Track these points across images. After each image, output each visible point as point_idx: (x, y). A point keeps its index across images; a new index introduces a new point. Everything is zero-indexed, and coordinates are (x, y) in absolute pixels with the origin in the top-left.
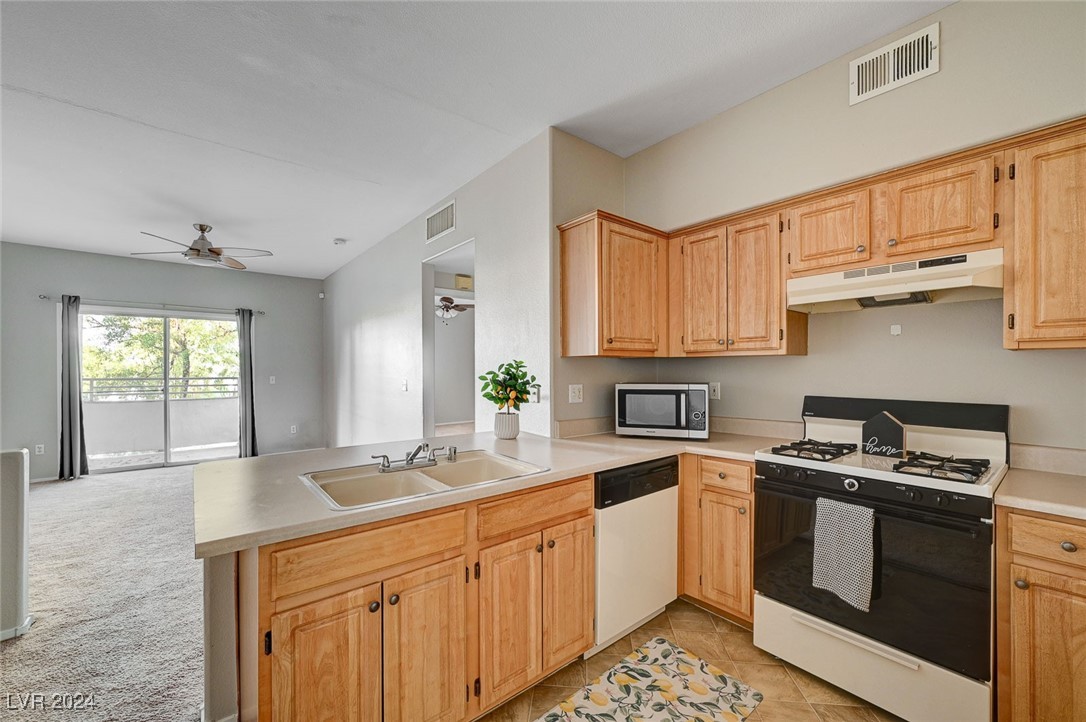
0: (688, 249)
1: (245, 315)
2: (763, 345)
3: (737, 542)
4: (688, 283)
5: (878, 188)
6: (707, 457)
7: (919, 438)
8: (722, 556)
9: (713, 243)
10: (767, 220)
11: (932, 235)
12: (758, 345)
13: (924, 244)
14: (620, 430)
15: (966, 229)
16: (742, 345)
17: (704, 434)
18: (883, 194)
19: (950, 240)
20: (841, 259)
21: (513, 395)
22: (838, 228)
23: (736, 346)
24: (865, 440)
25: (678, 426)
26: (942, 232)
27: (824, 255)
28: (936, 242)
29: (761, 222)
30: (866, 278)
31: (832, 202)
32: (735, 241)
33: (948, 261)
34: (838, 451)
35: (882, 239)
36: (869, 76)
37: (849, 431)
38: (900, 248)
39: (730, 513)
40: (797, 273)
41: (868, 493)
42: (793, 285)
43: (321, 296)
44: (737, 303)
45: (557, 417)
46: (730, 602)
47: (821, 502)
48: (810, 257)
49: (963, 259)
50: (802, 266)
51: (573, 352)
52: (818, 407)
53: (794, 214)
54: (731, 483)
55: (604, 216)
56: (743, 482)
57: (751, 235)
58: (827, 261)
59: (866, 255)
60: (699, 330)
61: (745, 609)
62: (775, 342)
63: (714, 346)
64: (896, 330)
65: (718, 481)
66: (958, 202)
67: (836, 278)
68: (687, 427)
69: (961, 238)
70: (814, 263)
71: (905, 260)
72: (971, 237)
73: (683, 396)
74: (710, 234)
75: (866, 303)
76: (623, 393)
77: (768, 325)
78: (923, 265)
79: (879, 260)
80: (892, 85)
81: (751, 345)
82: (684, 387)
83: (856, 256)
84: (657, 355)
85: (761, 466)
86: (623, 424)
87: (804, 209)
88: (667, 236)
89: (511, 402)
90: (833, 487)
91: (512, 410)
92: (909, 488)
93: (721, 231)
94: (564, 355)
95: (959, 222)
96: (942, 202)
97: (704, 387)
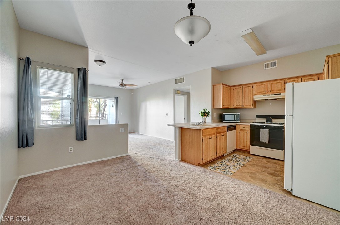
0: (235, 89)
1: (117, 98)
2: (250, 106)
3: (247, 138)
4: (235, 95)
5: (268, 83)
6: (241, 125)
7: (274, 121)
8: (244, 141)
9: (240, 89)
10: (250, 86)
11: (276, 90)
12: (249, 106)
13: (275, 92)
14: (223, 121)
15: (281, 90)
16: (246, 106)
17: (239, 122)
18: (269, 84)
19: (279, 91)
20: (263, 93)
21: (206, 115)
22: (262, 88)
23: (244, 106)
24: (266, 121)
25: (235, 120)
26: (278, 90)
27: (260, 92)
28: (277, 92)
29: (249, 86)
30: (267, 96)
31: (261, 84)
32: (244, 89)
33: (278, 94)
35: (269, 90)
36: (267, 66)
37: (264, 120)
38: (272, 92)
39: (245, 133)
40: (255, 95)
41: (268, 127)
42: (255, 97)
43: (132, 94)
44: (245, 99)
45: (213, 119)
46: (245, 148)
47: (261, 129)
48: (257, 92)
49: (280, 94)
50: (256, 94)
51: (215, 107)
52: (258, 117)
53: (255, 85)
54: (246, 129)
55: (223, 84)
56: (248, 128)
57: (247, 88)
58: (260, 93)
59: (266, 93)
60: (238, 103)
61: (248, 148)
62: (252, 106)
63: (240, 107)
64: (271, 104)
65: (243, 129)
66: (280, 86)
67: (262, 96)
68: (236, 121)
69: (280, 91)
70: (258, 93)
71: (272, 94)
72: (281, 91)
73: (236, 115)
74: (239, 87)
75: (266, 100)
76: (224, 115)
77: (250, 103)
78: (275, 95)
79: (268, 94)
80: (270, 68)
81: (247, 106)
82: (236, 114)
83: (265, 93)
84: (229, 108)
85: (251, 125)
86: (224, 120)
87: (256, 84)
88: (231, 87)
89: (206, 116)
90: (263, 127)
91: (206, 118)
92: (273, 126)
93: (242, 87)
94: (214, 108)
95: (280, 89)
96: (277, 86)
97: (239, 114)
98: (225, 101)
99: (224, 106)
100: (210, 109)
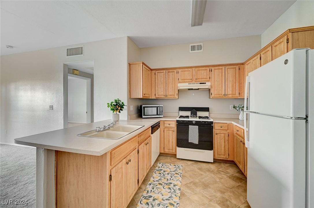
0: (156, 74)
2: (174, 96)
3: (173, 138)
4: (157, 82)
5: (194, 69)
6: (165, 121)
7: (199, 114)
8: (169, 142)
9: (163, 73)
10: (174, 71)
11: (202, 79)
12: (173, 96)
13: (201, 80)
14: (143, 117)
15: (206, 78)
16: (170, 96)
17: (162, 116)
18: (195, 70)
19: (204, 80)
20: (188, 81)
21: (119, 108)
22: (187, 74)
23: (168, 97)
24: (191, 115)
25: (157, 114)
26: (203, 78)
27: (185, 80)
28: (202, 80)
29: (173, 71)
30: (192, 85)
31: (186, 70)
32: (168, 74)
33: (203, 83)
34: (188, 117)
35: (194, 78)
36: (193, 48)
37: (188, 113)
38: (197, 80)
39: (171, 132)
40: (180, 82)
41: (197, 123)
42: (179, 85)
44: (168, 87)
45: (129, 114)
46: (171, 151)
47: (189, 126)
48: (182, 80)
49: (205, 83)
50: (181, 81)
51: (132, 97)
52: (181, 109)
53: (180, 70)
54: (171, 126)
55: (143, 63)
56: (174, 125)
57: (171, 73)
58: (186, 81)
59: (192, 81)
60: (160, 92)
61: (174, 151)
62: (176, 96)
63: (163, 96)
64: (193, 94)
65: (168, 126)
66: (205, 74)
67: (187, 84)
68: (159, 115)
69: (206, 80)
70: (183, 81)
71: (197, 82)
72: (207, 80)
73: (158, 108)
74: (162, 71)
75: (189, 89)
76: (144, 107)
77: (175, 92)
78: (200, 83)
79: (194, 82)
80: (196, 51)
81: (171, 96)
82: (158, 106)
83: (190, 81)
84: (150, 98)
85: (177, 121)
86: (144, 115)
87: (181, 70)
88: (151, 70)
89: (118, 110)
90: (191, 123)
91: (118, 113)
92: (203, 121)
93: (164, 71)
94: (130, 98)
95: (205, 77)
96: (203, 74)
97: (162, 106)
98: (145, 87)
99: (145, 96)
100: (124, 99)
